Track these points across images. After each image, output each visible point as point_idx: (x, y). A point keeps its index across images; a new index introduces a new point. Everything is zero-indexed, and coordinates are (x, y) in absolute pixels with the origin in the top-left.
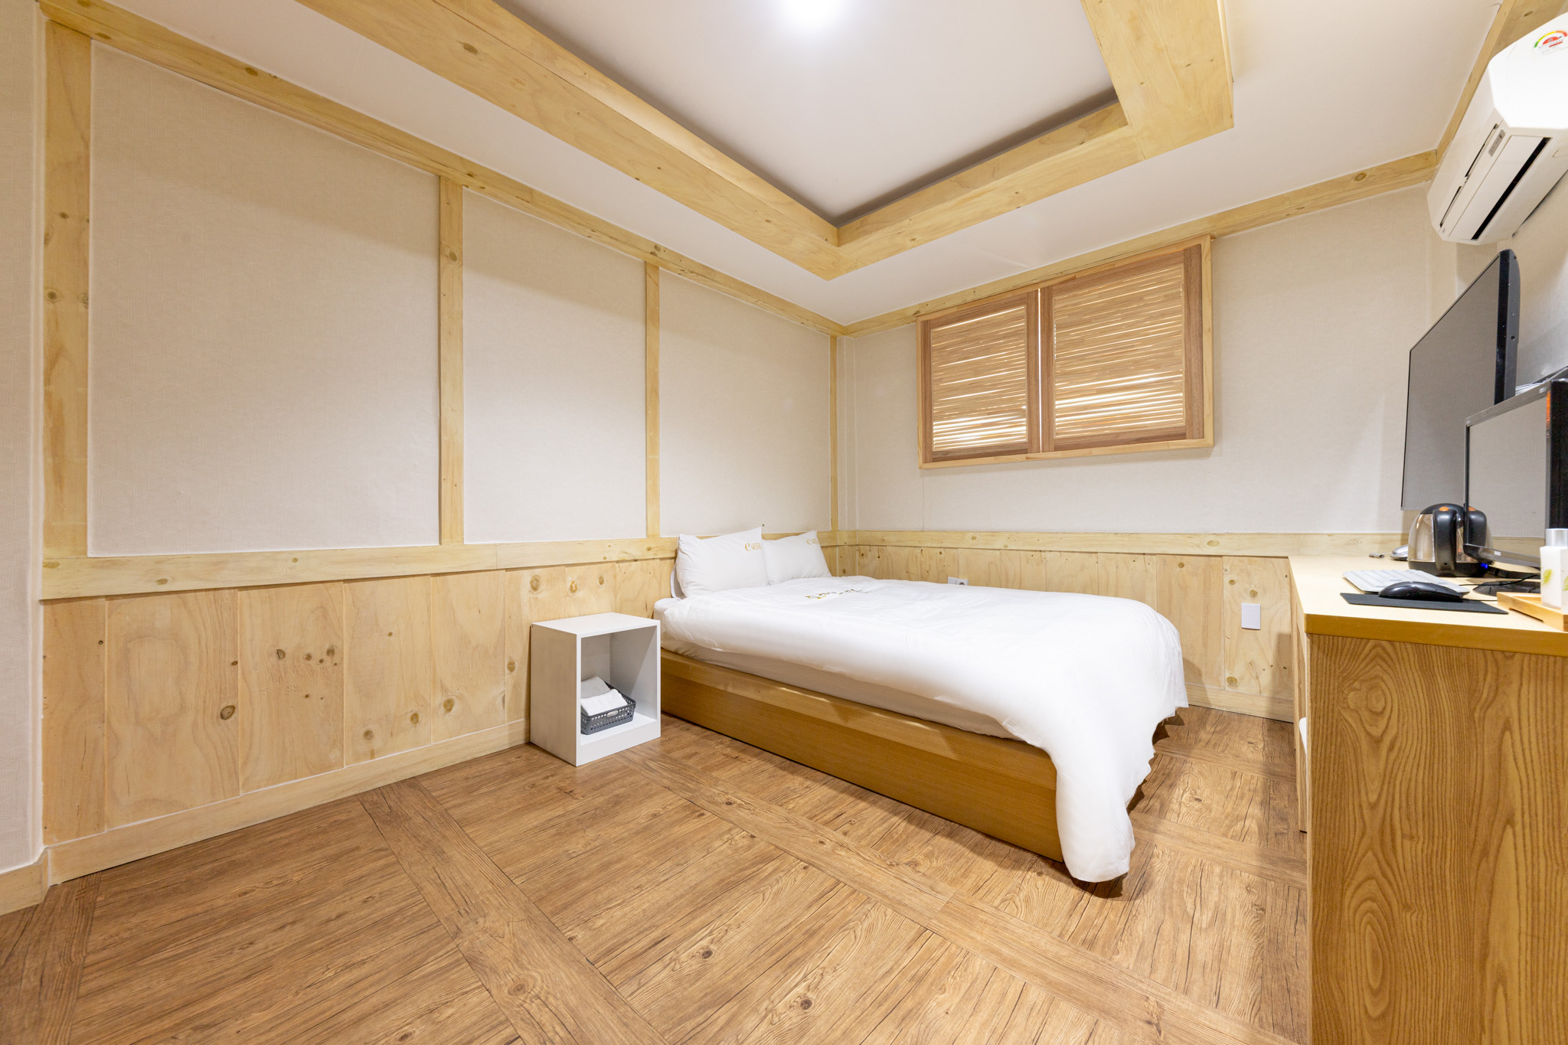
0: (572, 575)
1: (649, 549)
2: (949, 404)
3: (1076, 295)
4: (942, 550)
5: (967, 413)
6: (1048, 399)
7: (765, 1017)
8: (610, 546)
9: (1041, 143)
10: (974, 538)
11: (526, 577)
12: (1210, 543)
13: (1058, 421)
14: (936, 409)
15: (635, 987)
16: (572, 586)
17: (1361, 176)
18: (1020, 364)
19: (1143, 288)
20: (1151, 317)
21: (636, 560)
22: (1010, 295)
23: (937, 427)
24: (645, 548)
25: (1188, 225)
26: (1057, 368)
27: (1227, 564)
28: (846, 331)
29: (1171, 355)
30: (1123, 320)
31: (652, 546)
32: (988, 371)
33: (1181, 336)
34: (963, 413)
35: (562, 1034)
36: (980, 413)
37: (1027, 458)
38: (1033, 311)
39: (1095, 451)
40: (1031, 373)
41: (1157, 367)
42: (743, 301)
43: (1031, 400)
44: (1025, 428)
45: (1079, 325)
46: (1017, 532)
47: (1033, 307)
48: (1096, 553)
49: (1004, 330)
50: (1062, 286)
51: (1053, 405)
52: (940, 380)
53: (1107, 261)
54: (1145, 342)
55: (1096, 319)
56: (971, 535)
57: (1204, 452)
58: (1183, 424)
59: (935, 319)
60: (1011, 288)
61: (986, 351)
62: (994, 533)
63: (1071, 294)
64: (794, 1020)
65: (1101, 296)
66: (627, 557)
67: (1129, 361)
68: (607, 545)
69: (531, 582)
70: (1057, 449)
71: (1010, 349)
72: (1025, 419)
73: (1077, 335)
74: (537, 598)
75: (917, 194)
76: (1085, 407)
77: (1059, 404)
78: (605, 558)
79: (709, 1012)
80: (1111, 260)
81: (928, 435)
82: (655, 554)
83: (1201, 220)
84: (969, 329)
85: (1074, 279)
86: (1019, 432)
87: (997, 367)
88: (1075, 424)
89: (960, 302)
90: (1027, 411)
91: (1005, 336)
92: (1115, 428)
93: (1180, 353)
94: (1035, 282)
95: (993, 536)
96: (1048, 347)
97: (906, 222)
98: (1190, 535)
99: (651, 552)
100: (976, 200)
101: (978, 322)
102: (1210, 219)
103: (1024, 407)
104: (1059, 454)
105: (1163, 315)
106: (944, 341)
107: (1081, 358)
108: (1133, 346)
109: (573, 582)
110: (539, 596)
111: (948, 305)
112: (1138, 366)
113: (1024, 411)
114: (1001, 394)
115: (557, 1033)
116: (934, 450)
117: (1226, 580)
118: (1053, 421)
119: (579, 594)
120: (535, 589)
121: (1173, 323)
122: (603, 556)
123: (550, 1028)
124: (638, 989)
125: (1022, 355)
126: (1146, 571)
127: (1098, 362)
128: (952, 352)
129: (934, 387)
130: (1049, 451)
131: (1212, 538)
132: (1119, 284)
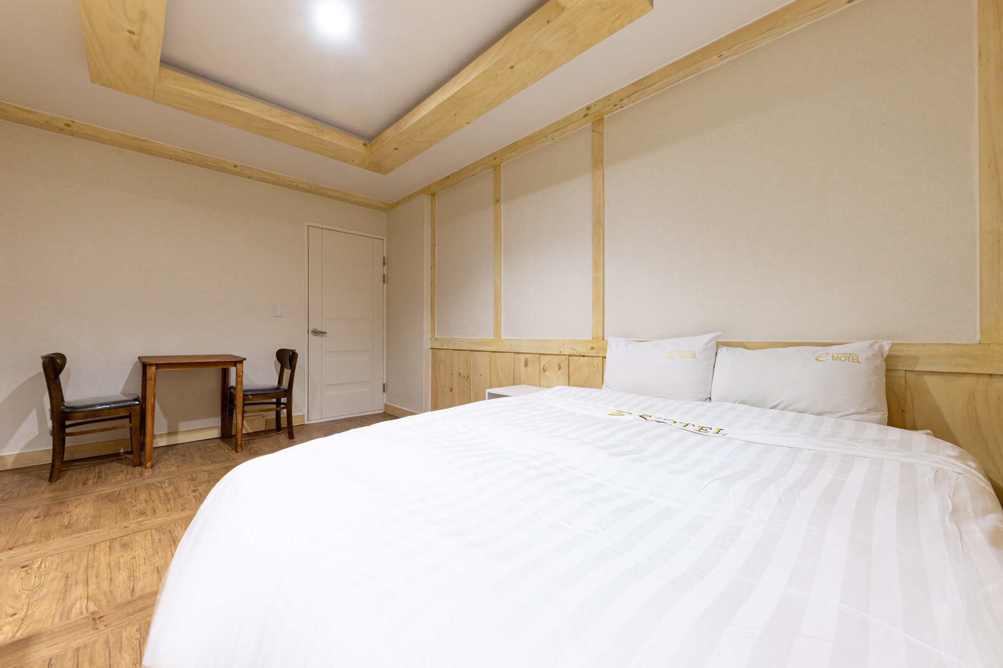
0: (544, 360)
1: (592, 348)
8: (564, 344)
11: (523, 357)
16: (543, 368)
21: (584, 356)
24: (589, 348)
31: (595, 346)
66: (575, 353)
68: (563, 343)
69: (525, 361)
74: (527, 371)
78: (560, 352)
82: (597, 353)
99: (593, 351)
109: (544, 365)
110: (528, 370)
119: (548, 373)
120: (526, 365)
122: (559, 351)
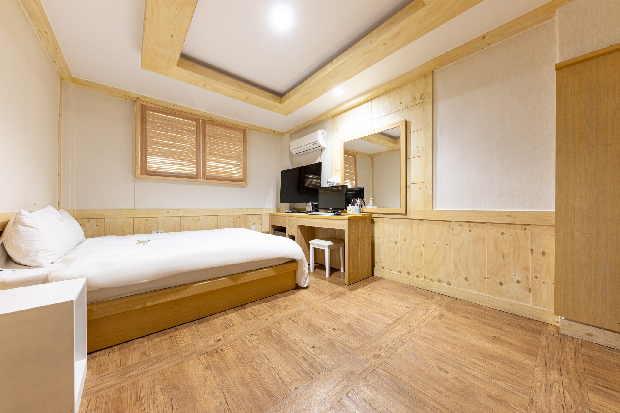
2: (158, 150)
3: (214, 128)
4: (148, 219)
5: (167, 156)
6: (204, 160)
7: (316, 356)
9: (272, 96)
10: (168, 212)
12: (246, 211)
13: (208, 169)
14: (149, 150)
15: (326, 364)
17: (274, 131)
18: (193, 144)
19: (233, 135)
20: (235, 145)
22: (189, 115)
23: (150, 159)
25: (244, 123)
26: (208, 150)
27: (249, 216)
28: (75, 81)
29: (240, 158)
30: (228, 142)
32: (178, 141)
33: (242, 153)
34: (165, 156)
35: (345, 381)
36: (174, 158)
37: (196, 181)
38: (199, 125)
39: (220, 182)
40: (198, 148)
41: (236, 160)
42: (31, 23)
43: (198, 159)
44: (195, 169)
45: (215, 138)
46: (189, 209)
47: (199, 124)
48: (217, 216)
49: (186, 127)
50: (209, 122)
51: (206, 163)
52: (152, 137)
53: (224, 122)
54: (234, 151)
55: (221, 138)
56: (166, 211)
57: (244, 186)
58: (242, 178)
59: (149, 106)
60: (191, 113)
61: (178, 133)
62: (178, 210)
63: (212, 126)
64: (319, 350)
65: (222, 132)
67: (230, 156)
70: (207, 179)
71: (189, 136)
72: (195, 166)
73: (214, 141)
75: (223, 75)
76: (217, 167)
77: (208, 163)
79: (336, 347)
80: (225, 122)
81: (144, 162)
83: (248, 124)
84: (169, 120)
85: (213, 121)
86: (192, 170)
87: (183, 141)
88: (213, 171)
89: (166, 106)
90: (196, 162)
91: (186, 130)
92: (226, 175)
93: (242, 157)
94: (201, 115)
95: (178, 211)
96: (205, 141)
97: (215, 81)
98: (242, 209)
100: (239, 92)
101: (174, 119)
102: (250, 125)
103: (195, 161)
104: (208, 181)
105: (238, 145)
106: (154, 119)
107: (215, 150)
108: (231, 151)
111: (158, 104)
112: (231, 158)
113: (195, 162)
114: (185, 153)
115: (345, 383)
116: (148, 170)
117: (249, 221)
118: (206, 169)
121: (240, 149)
123: (343, 385)
124: (326, 363)
125: (194, 141)
126: (231, 220)
127: (221, 153)
128: (158, 126)
129: (148, 139)
130: (205, 179)
131: (246, 210)
132: (226, 130)
